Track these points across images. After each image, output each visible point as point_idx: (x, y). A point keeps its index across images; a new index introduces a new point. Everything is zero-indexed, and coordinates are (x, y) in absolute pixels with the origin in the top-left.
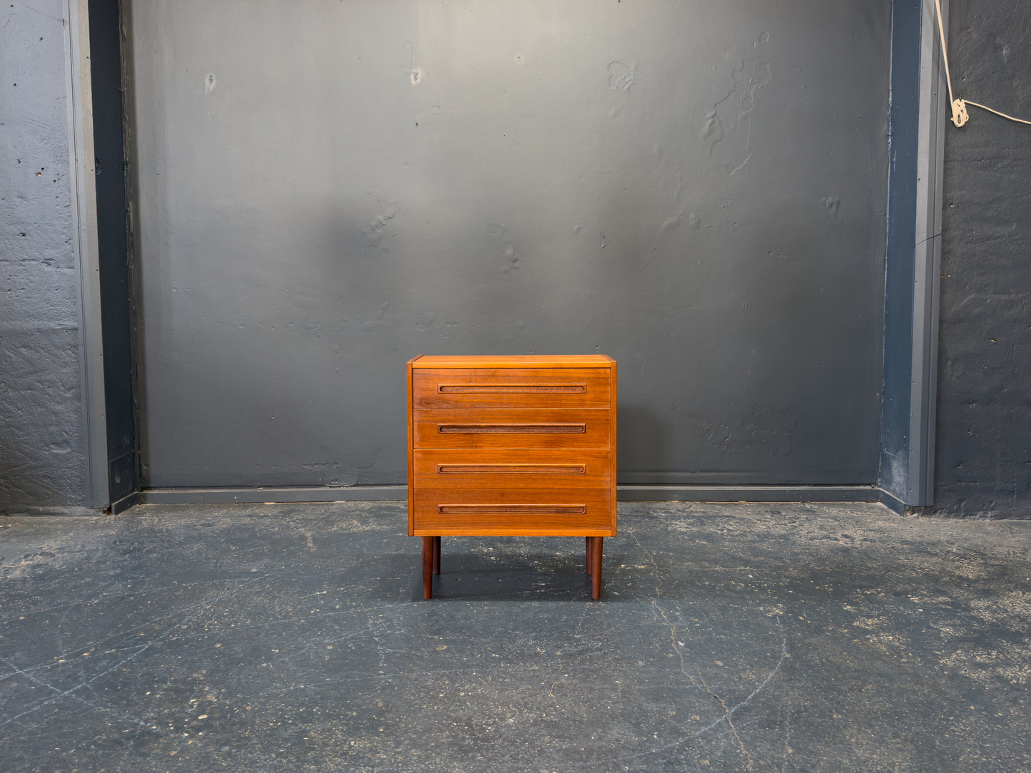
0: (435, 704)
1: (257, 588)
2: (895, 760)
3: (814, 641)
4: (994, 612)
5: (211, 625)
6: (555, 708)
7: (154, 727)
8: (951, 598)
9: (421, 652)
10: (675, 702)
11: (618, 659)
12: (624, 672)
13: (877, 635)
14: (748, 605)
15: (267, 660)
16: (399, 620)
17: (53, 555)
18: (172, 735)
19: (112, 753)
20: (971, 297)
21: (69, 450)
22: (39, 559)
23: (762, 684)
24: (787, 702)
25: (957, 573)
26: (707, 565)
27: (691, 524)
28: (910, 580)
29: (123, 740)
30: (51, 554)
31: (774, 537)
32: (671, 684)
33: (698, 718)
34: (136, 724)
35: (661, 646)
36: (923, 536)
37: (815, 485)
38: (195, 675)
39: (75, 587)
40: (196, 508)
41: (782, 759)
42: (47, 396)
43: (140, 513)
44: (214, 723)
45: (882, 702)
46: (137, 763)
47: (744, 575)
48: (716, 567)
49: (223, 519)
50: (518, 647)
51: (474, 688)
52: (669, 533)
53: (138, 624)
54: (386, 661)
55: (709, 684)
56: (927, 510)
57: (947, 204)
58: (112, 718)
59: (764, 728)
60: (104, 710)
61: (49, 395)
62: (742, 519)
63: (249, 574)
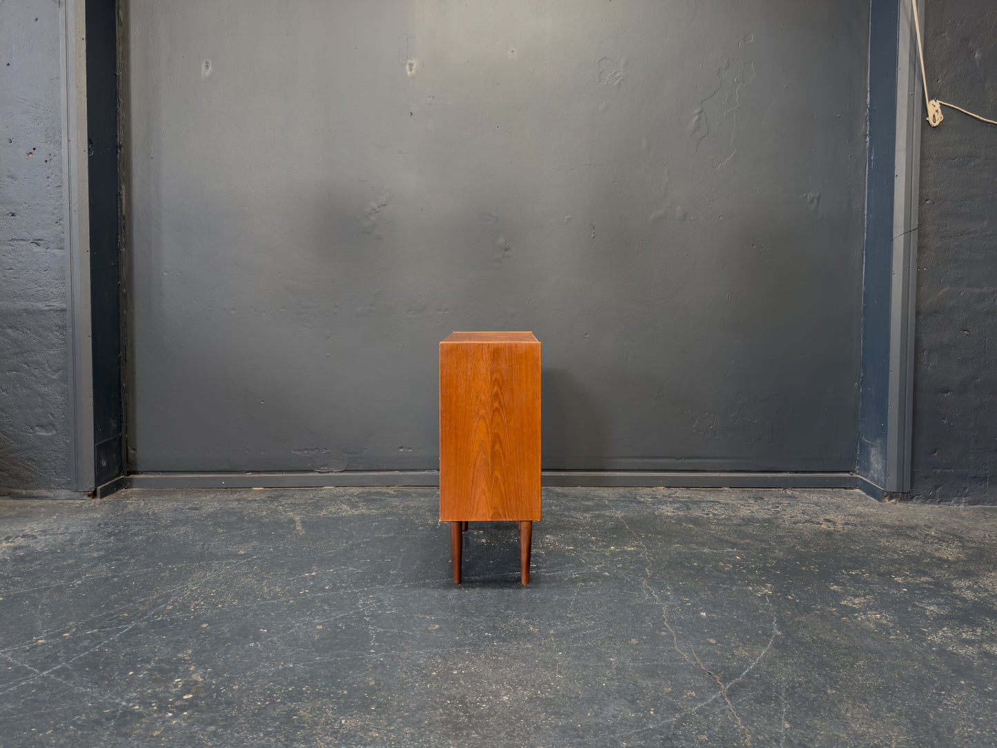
0: (428, 683)
1: (245, 570)
2: (891, 733)
3: (803, 619)
4: (975, 591)
5: (197, 605)
6: (549, 685)
7: (137, 707)
8: (933, 578)
9: (413, 631)
10: (670, 679)
11: (612, 637)
12: (618, 650)
13: (865, 614)
14: (738, 585)
15: (255, 640)
16: (390, 600)
17: (34, 537)
18: (155, 715)
19: (92, 734)
20: (947, 289)
21: (54, 432)
22: (20, 541)
23: (755, 660)
24: (781, 678)
25: (937, 554)
26: (695, 547)
27: (678, 509)
28: (893, 562)
29: (104, 720)
30: (33, 536)
31: (758, 521)
32: (665, 661)
33: (694, 694)
34: (118, 704)
35: (653, 624)
36: (902, 521)
37: (796, 472)
38: (180, 655)
39: (57, 568)
40: (184, 492)
41: (780, 733)
42: (33, 378)
43: (127, 497)
44: (199, 702)
45: (874, 677)
46: (118, 743)
47: (731, 557)
48: (704, 549)
49: (211, 503)
50: (511, 626)
51: (467, 666)
52: (656, 517)
53: (122, 605)
54: (377, 640)
55: (703, 661)
56: (905, 495)
57: (923, 200)
58: (92, 697)
59: (760, 703)
60: (85, 690)
61: (35, 376)
62: (726, 504)
63: (236, 556)
